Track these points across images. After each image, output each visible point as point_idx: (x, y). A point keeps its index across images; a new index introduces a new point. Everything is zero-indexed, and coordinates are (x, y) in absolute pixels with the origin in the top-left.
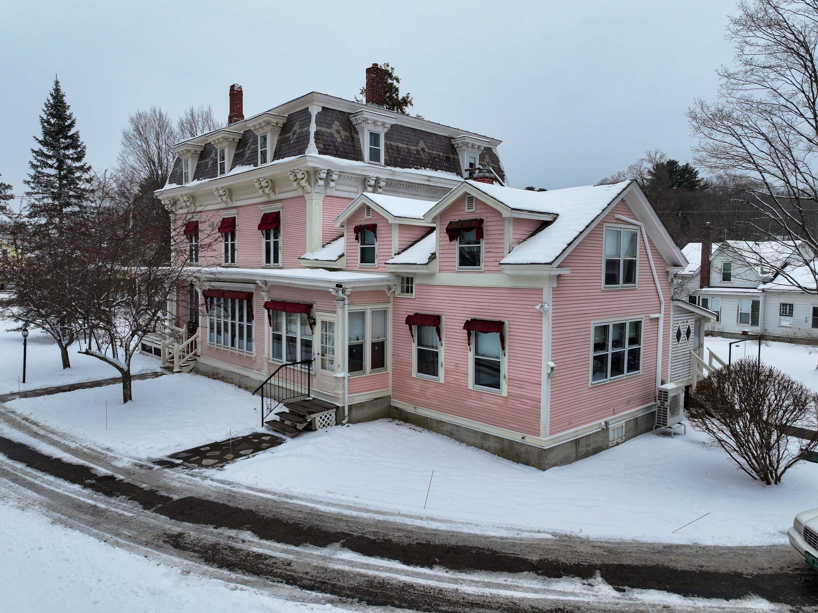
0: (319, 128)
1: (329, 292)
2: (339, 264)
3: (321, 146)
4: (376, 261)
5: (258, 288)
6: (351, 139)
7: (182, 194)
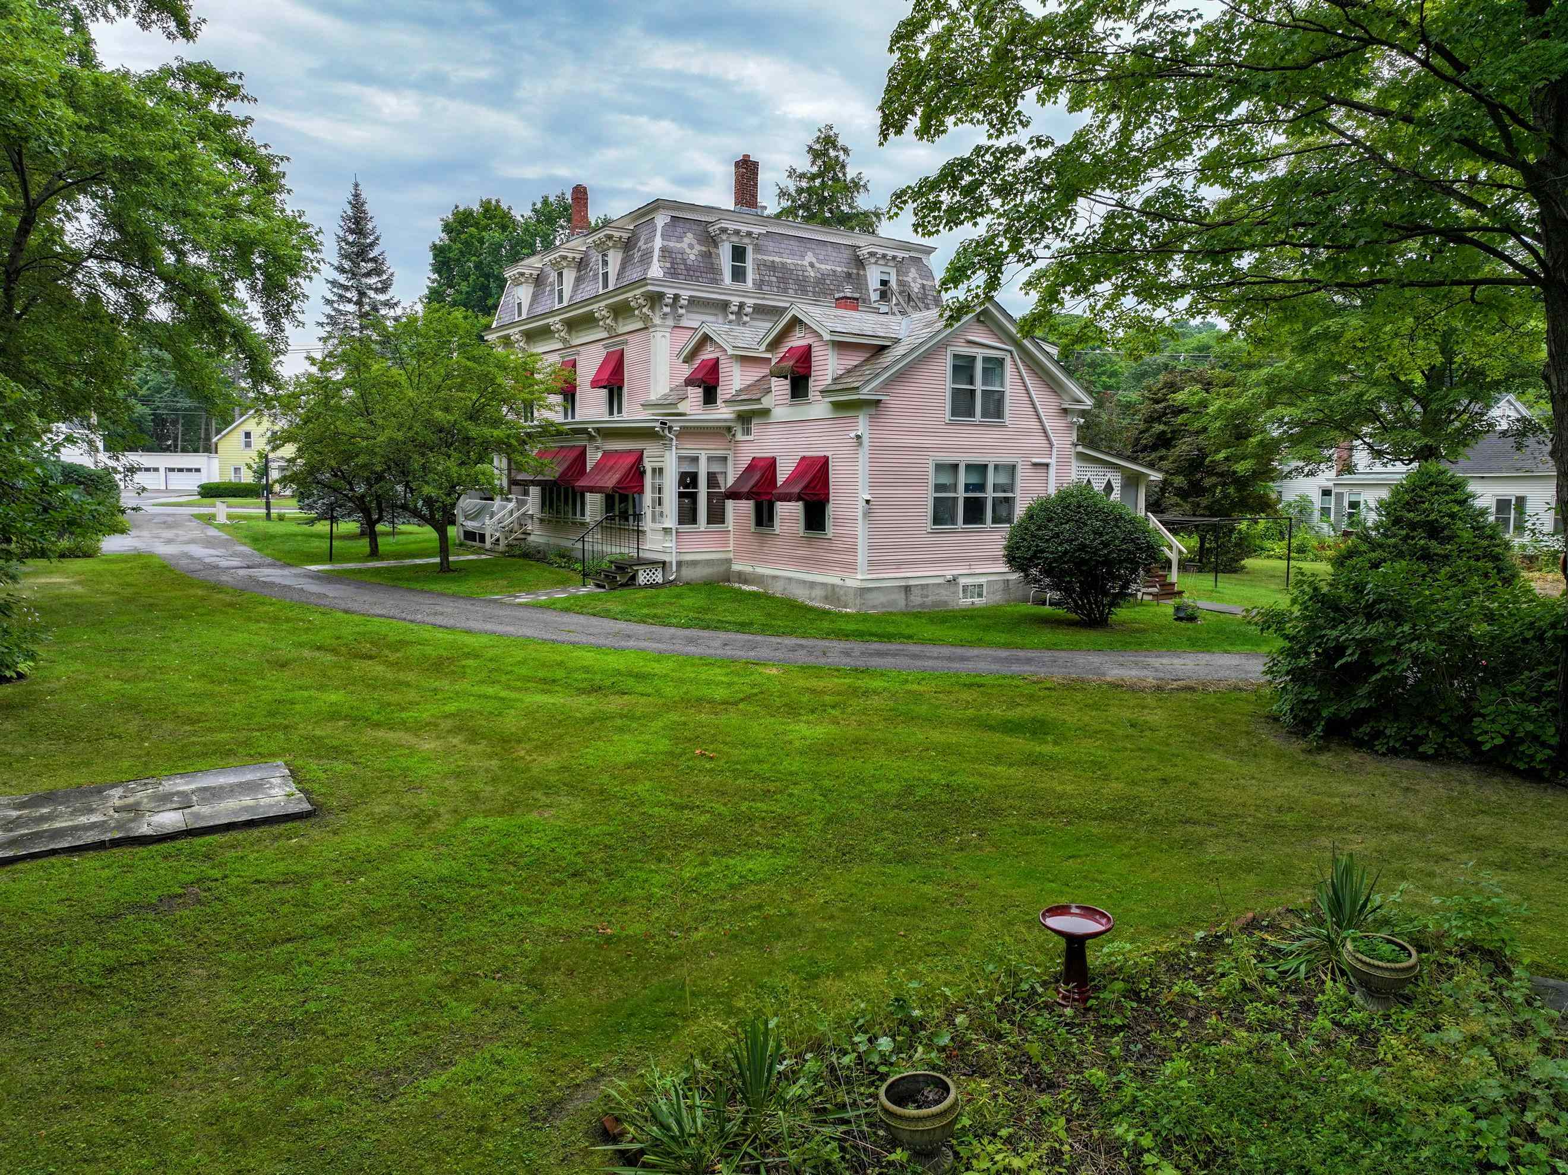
0: (666, 243)
1: (657, 433)
2: (682, 407)
3: (668, 265)
4: (719, 401)
5: (591, 438)
6: (708, 255)
7: (515, 333)
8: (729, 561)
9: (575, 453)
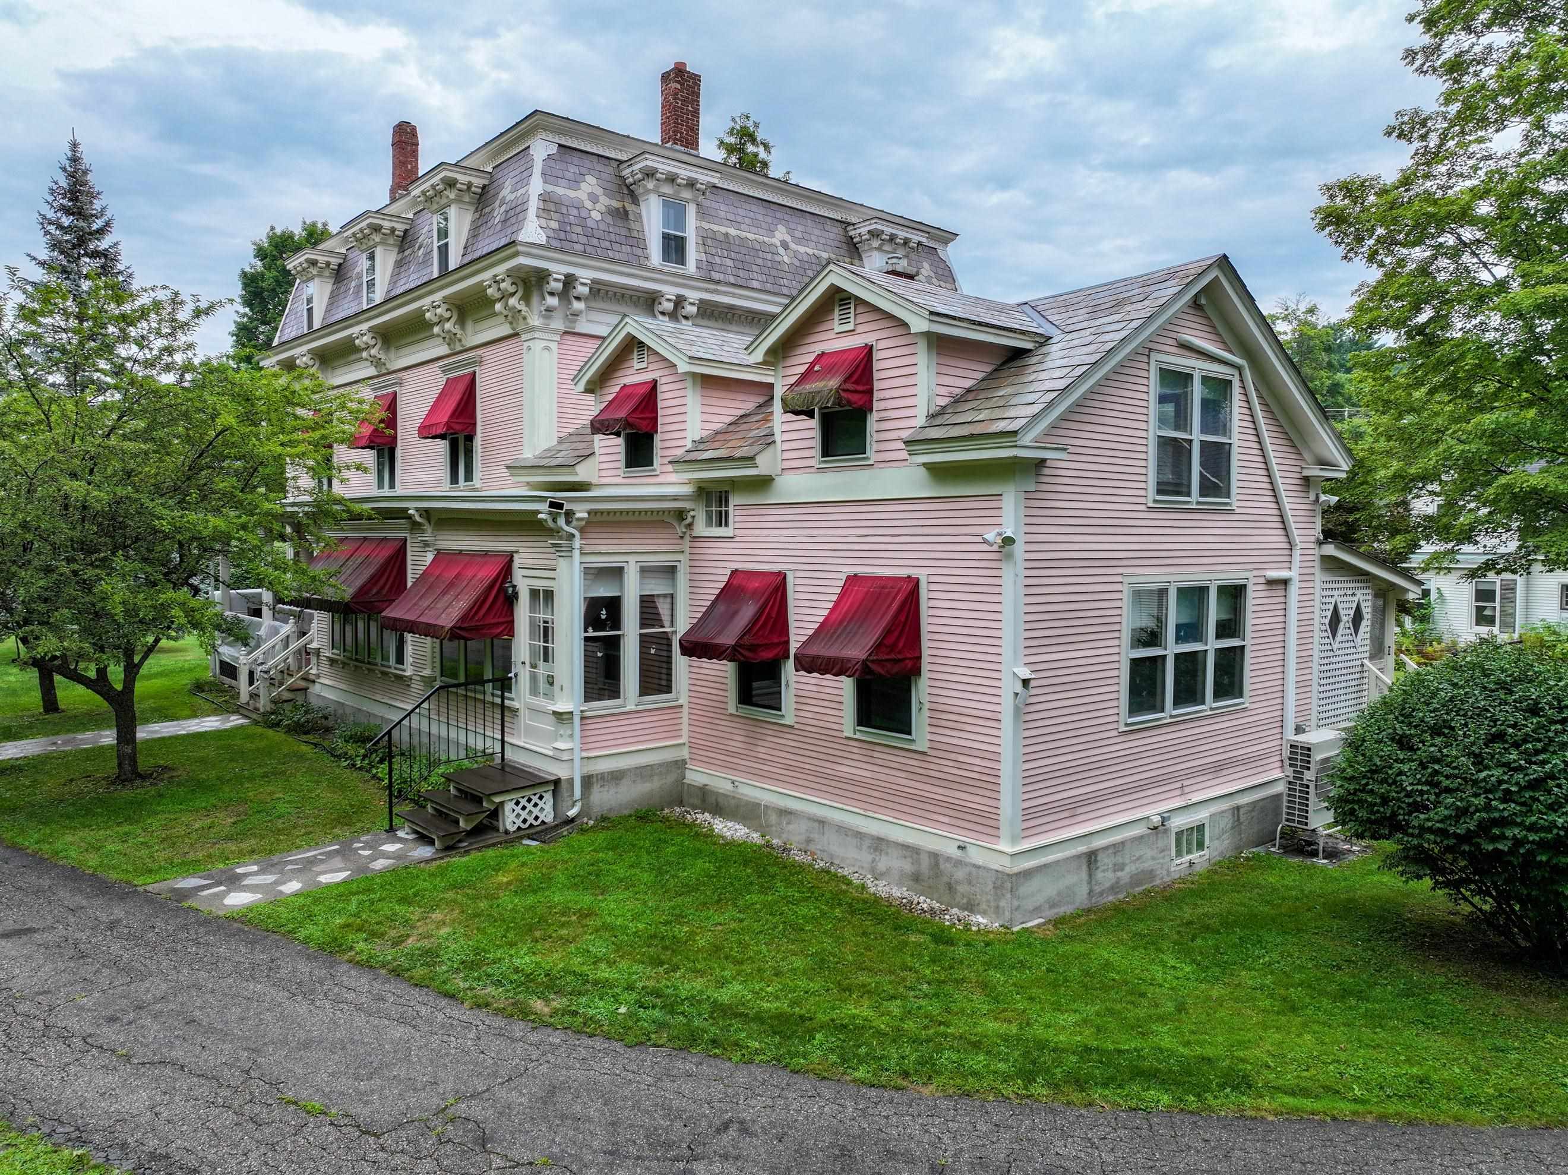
0: (550, 188)
1: (541, 522)
2: (583, 473)
3: (554, 225)
4: (657, 461)
5: (415, 526)
6: (622, 215)
7: (301, 353)
8: (680, 765)
9: (386, 553)
